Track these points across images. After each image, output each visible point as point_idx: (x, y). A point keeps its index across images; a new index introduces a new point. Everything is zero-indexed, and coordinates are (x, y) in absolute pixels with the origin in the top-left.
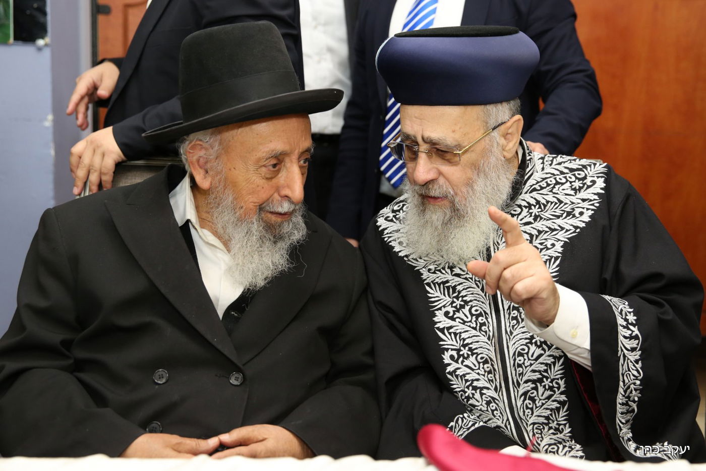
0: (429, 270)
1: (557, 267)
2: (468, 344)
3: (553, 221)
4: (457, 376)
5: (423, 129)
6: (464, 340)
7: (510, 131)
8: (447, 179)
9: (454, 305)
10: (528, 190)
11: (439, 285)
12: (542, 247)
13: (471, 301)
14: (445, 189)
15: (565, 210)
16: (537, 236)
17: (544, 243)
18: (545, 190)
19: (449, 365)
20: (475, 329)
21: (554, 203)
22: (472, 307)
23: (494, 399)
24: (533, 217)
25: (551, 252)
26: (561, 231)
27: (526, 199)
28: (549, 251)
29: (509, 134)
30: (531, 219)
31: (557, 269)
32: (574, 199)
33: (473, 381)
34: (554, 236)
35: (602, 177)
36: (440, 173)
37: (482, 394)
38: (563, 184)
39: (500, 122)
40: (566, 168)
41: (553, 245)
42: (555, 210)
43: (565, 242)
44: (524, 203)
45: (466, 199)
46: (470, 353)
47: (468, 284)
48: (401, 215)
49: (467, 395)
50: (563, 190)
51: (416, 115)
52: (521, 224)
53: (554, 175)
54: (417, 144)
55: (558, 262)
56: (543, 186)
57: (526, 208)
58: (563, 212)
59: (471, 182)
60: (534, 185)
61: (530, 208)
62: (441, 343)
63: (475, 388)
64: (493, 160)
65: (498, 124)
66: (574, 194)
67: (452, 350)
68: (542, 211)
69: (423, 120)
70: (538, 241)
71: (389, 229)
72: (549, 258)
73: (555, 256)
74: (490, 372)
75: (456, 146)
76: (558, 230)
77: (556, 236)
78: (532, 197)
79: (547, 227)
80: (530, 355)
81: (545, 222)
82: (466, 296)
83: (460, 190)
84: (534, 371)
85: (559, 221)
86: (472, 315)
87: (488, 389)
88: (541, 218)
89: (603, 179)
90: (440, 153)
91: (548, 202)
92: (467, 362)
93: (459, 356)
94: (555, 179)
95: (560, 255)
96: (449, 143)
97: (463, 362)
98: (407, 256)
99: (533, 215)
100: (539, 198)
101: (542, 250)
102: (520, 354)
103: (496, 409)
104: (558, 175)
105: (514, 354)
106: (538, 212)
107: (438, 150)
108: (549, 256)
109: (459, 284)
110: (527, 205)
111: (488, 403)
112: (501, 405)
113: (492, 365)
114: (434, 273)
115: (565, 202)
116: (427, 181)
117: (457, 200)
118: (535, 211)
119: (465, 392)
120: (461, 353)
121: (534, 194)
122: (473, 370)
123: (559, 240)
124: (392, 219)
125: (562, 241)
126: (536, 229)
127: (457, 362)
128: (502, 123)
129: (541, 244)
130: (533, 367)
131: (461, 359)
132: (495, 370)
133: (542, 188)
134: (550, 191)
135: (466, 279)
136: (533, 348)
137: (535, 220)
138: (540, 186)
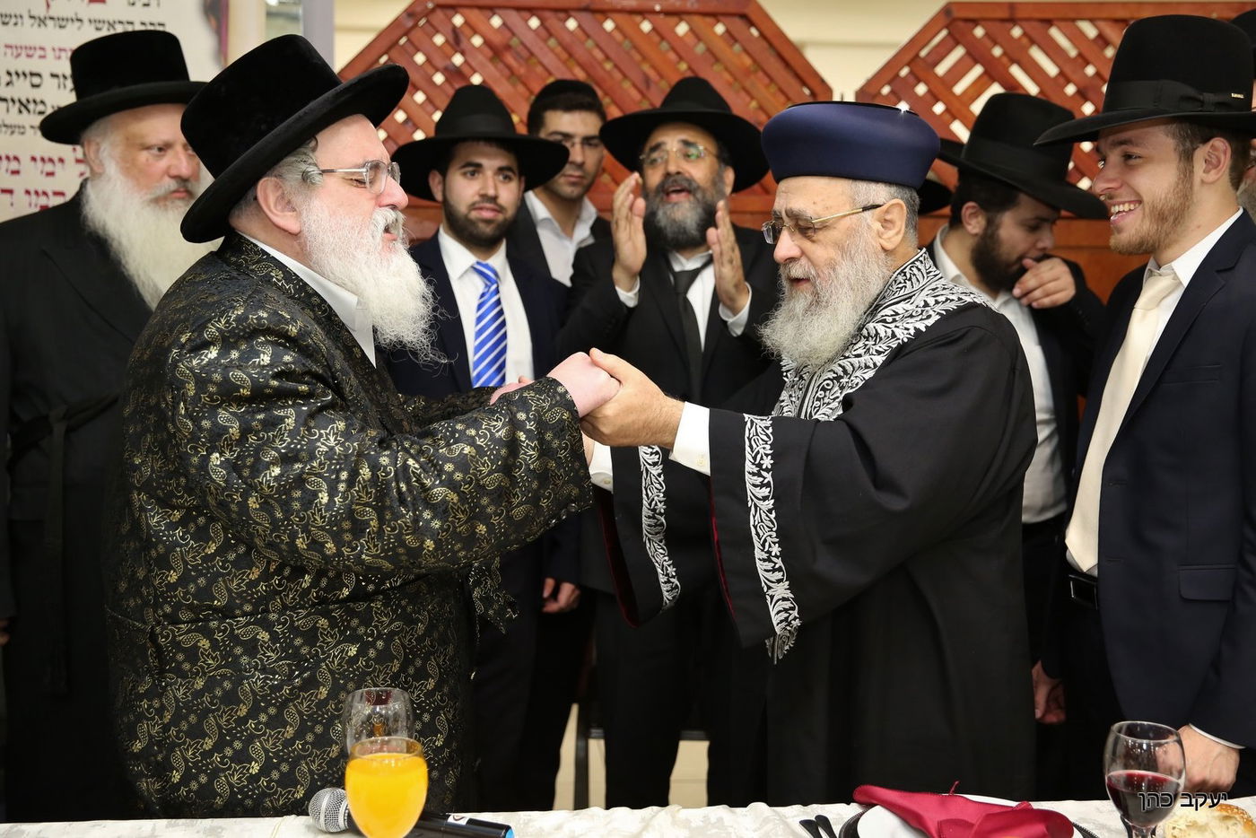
5: (786, 203)
7: (888, 217)
8: (809, 259)
14: (807, 270)
29: (888, 221)
39: (872, 202)
45: (827, 282)
51: (783, 189)
54: (782, 220)
65: (869, 204)
83: (822, 271)
96: (809, 215)
116: (786, 258)
117: (818, 282)
128: (877, 206)
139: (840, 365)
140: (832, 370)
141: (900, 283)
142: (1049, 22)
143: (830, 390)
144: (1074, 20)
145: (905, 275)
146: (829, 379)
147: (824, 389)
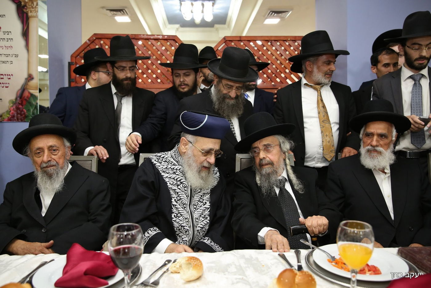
0: (170, 183)
2: (180, 213)
4: (176, 222)
6: (179, 211)
11: (173, 190)
13: (182, 199)
19: (174, 218)
20: (182, 208)
22: (182, 201)
23: (188, 230)
33: (181, 224)
37: (184, 229)
46: (181, 216)
47: (182, 193)
49: (179, 228)
62: (172, 210)
63: (182, 226)
67: (175, 213)
74: (187, 222)
80: (200, 220)
82: (181, 197)
84: (201, 225)
86: (183, 187)
87: (186, 226)
92: (179, 218)
93: (177, 216)
97: (178, 218)
102: (197, 219)
103: (188, 234)
105: (195, 218)
109: (180, 192)
111: (186, 232)
112: (190, 232)
113: (188, 220)
114: (172, 185)
119: (178, 228)
120: (178, 215)
122: (181, 221)
127: (176, 218)
130: (201, 223)
131: (178, 217)
132: (189, 221)
135: (182, 191)
136: (201, 218)
142: (250, 41)
144: (256, 40)
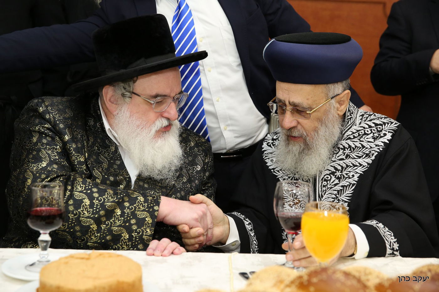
1: (352, 191)
3: (356, 160)
5: (289, 97)
7: (342, 99)
8: (303, 126)
9: (294, 202)
10: (345, 138)
12: (347, 176)
14: (301, 132)
15: (365, 152)
16: (345, 169)
17: (348, 174)
18: (356, 139)
21: (359, 148)
24: (345, 156)
25: (351, 181)
26: (360, 167)
27: (343, 144)
28: (350, 180)
29: (342, 101)
30: (344, 157)
31: (352, 192)
32: (372, 145)
34: (355, 170)
35: (391, 132)
36: (298, 123)
38: (368, 134)
39: (336, 94)
40: (374, 123)
41: (353, 176)
42: (359, 153)
43: (361, 174)
44: (341, 147)
45: (313, 139)
48: (276, 143)
50: (367, 138)
51: (286, 88)
52: (338, 159)
53: (364, 128)
54: (285, 105)
55: (354, 187)
56: (356, 136)
57: (342, 150)
58: (363, 154)
59: (317, 129)
60: (349, 135)
61: (345, 150)
64: (331, 117)
65: (334, 95)
66: (373, 142)
68: (351, 152)
69: (289, 92)
70: (345, 172)
71: (267, 151)
72: (349, 184)
73: (353, 183)
75: (309, 108)
76: (358, 166)
77: (356, 170)
78: (346, 143)
79: (352, 163)
81: (351, 160)
83: (310, 133)
85: (360, 160)
88: (350, 157)
89: (392, 134)
90: (299, 111)
91: (356, 147)
94: (364, 131)
95: (356, 183)
96: (305, 106)
98: (273, 169)
99: (346, 154)
100: (351, 144)
101: (346, 178)
104: (367, 128)
106: (349, 153)
107: (298, 110)
108: (349, 183)
110: (343, 147)
115: (366, 147)
116: (290, 127)
117: (307, 139)
118: (347, 151)
121: (349, 141)
123: (357, 173)
124: (271, 145)
125: (359, 173)
126: (345, 164)
128: (337, 95)
129: (347, 174)
133: (354, 137)
134: (359, 140)
137: (346, 157)
138: (354, 136)
139: (332, 166)
140: (328, 170)
141: (348, 116)
143: (330, 180)
145: (350, 112)
146: (327, 174)
147: (326, 180)
